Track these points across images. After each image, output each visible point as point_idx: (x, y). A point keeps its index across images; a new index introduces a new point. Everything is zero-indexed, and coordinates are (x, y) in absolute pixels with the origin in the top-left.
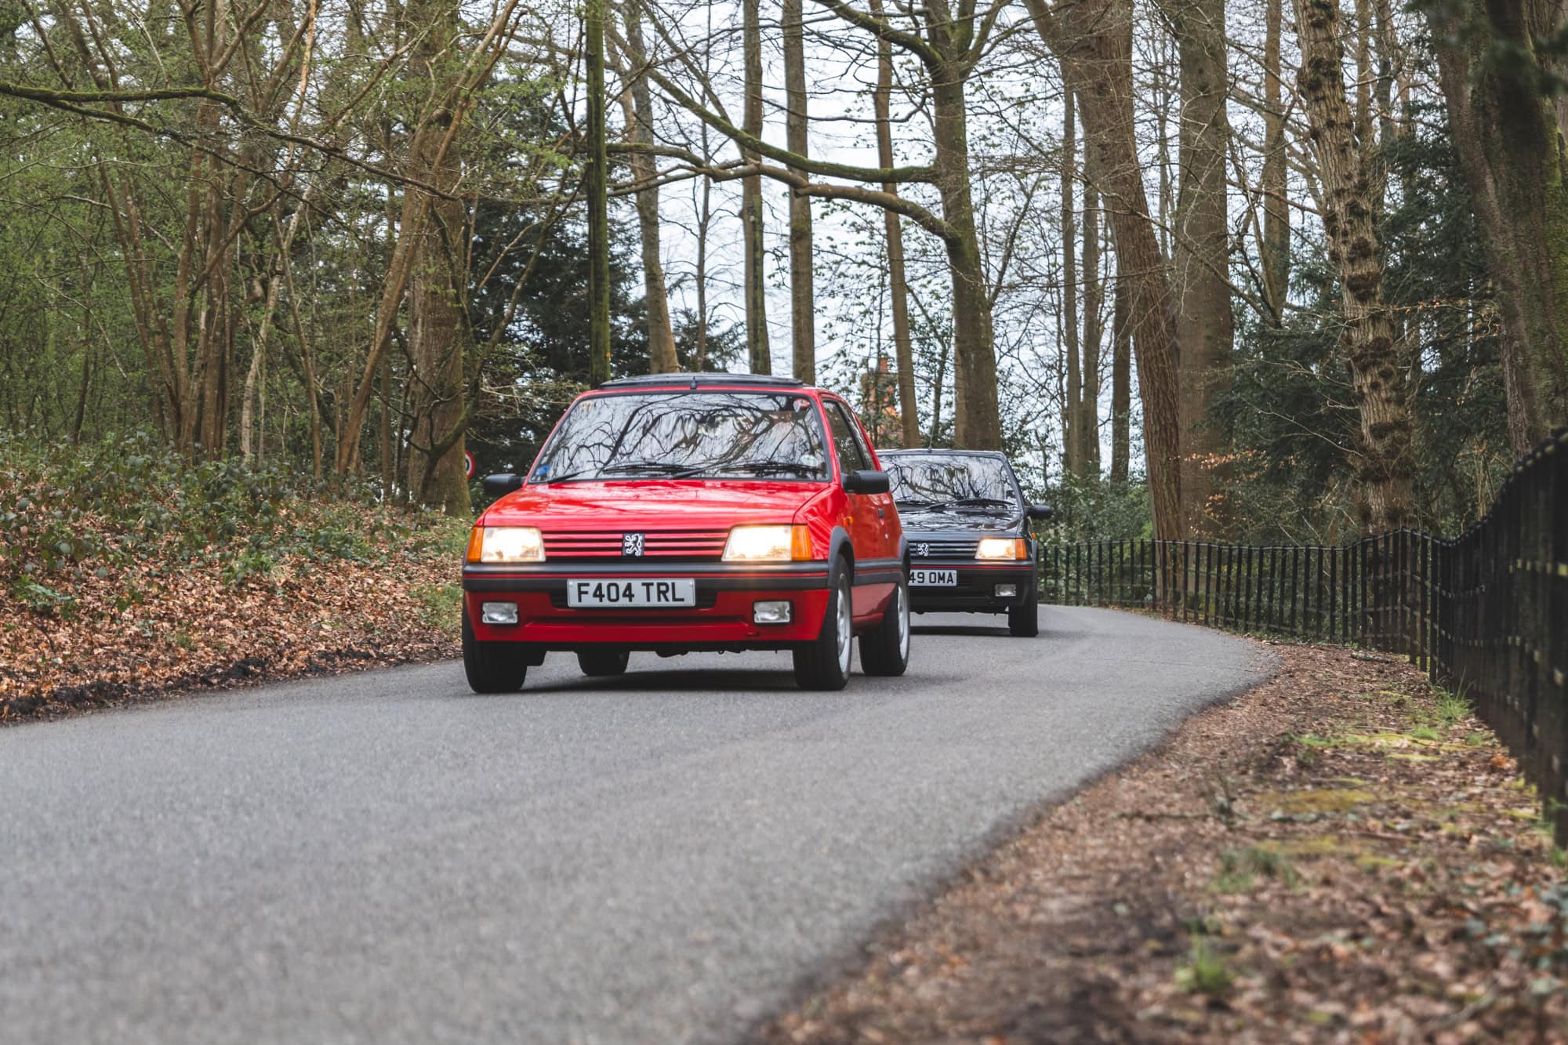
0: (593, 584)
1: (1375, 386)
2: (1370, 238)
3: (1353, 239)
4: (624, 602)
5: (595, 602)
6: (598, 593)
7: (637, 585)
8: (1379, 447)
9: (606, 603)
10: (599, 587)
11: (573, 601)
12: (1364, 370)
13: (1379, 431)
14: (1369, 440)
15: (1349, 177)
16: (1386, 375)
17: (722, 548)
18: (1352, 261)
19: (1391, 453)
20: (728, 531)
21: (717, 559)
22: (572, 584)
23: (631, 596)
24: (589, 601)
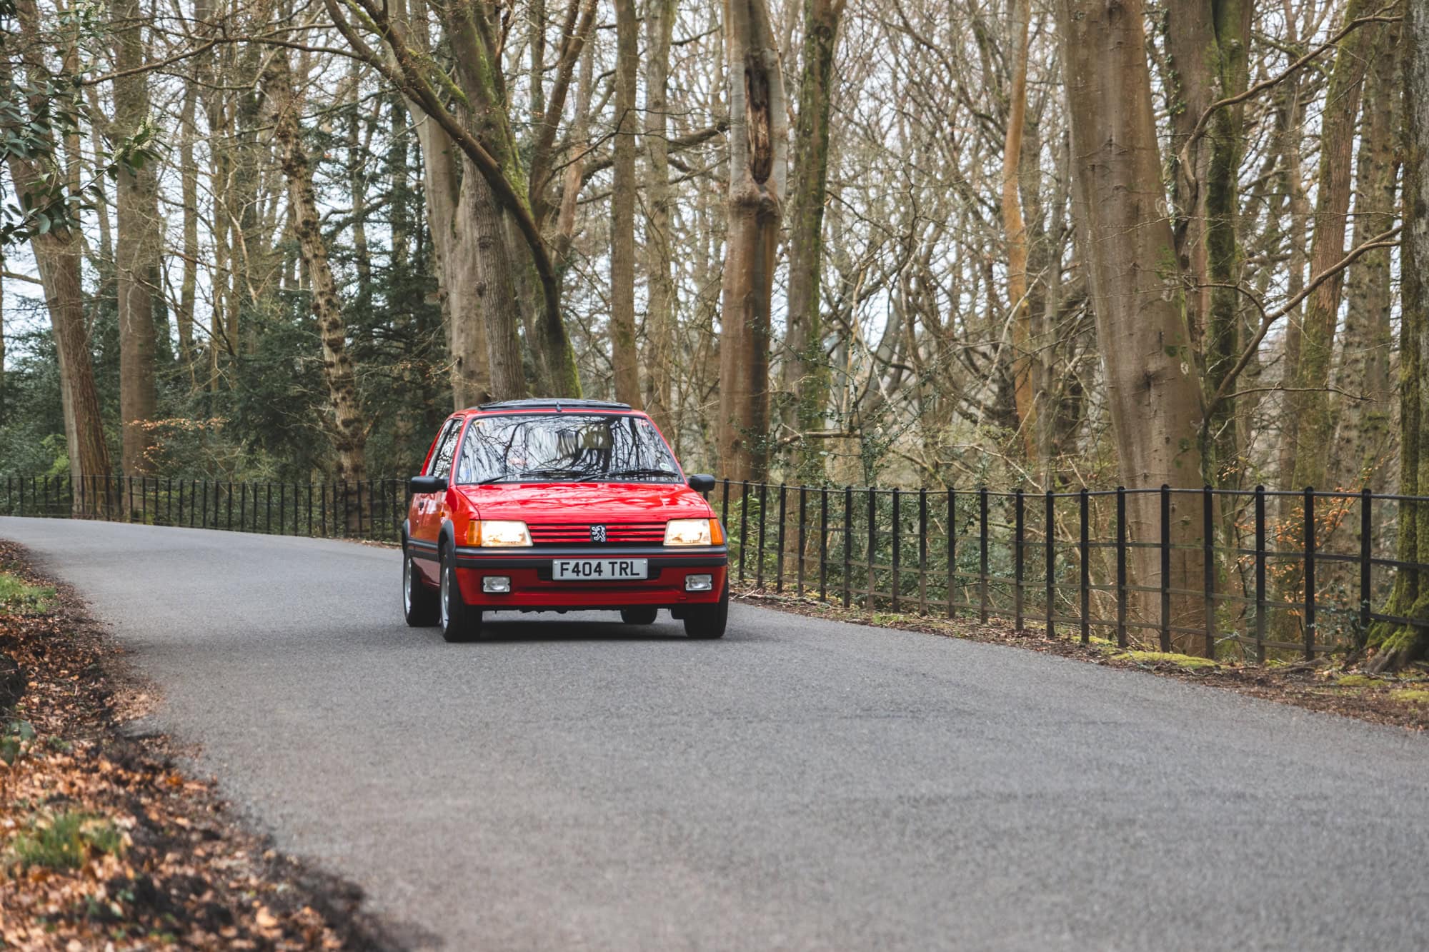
0: (573, 563)
1: (344, 399)
2: (338, 318)
3: (330, 319)
4: (594, 576)
5: (573, 576)
6: (576, 570)
7: (605, 564)
8: (347, 432)
9: (581, 577)
10: (577, 565)
11: (557, 575)
12: (337, 390)
13: (346, 423)
14: (341, 428)
15: (326, 285)
16: (349, 393)
17: (663, 536)
18: (329, 331)
19: (354, 435)
20: (665, 523)
21: (660, 544)
22: (557, 563)
23: (600, 572)
24: (569, 575)
